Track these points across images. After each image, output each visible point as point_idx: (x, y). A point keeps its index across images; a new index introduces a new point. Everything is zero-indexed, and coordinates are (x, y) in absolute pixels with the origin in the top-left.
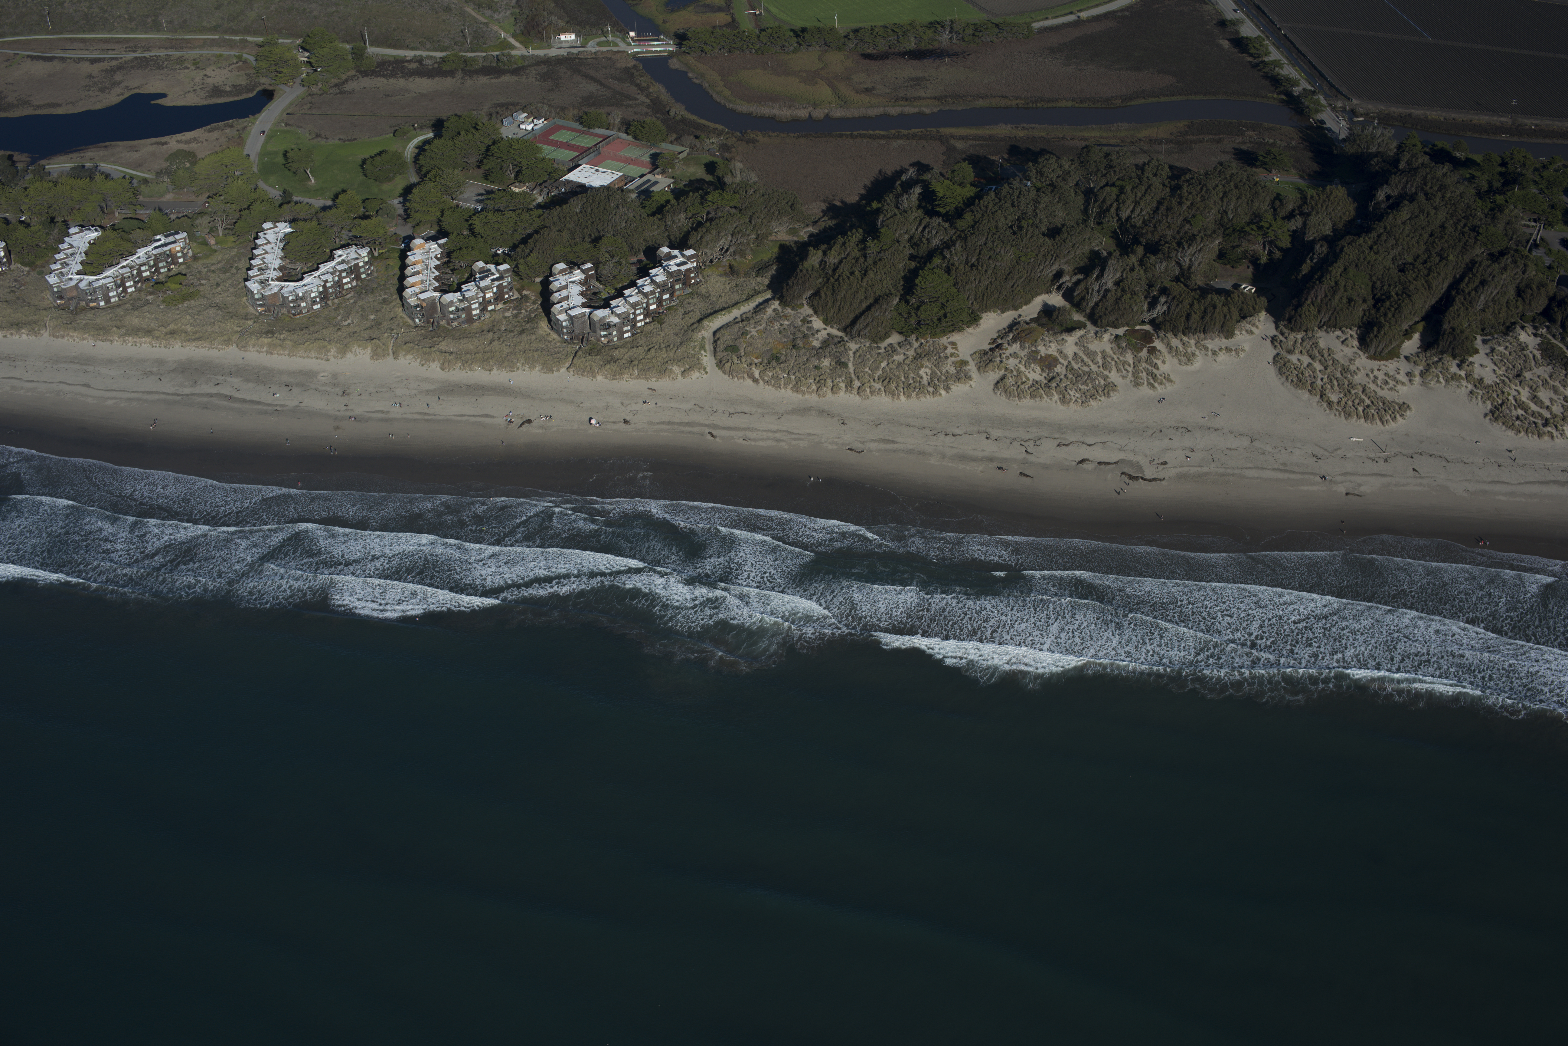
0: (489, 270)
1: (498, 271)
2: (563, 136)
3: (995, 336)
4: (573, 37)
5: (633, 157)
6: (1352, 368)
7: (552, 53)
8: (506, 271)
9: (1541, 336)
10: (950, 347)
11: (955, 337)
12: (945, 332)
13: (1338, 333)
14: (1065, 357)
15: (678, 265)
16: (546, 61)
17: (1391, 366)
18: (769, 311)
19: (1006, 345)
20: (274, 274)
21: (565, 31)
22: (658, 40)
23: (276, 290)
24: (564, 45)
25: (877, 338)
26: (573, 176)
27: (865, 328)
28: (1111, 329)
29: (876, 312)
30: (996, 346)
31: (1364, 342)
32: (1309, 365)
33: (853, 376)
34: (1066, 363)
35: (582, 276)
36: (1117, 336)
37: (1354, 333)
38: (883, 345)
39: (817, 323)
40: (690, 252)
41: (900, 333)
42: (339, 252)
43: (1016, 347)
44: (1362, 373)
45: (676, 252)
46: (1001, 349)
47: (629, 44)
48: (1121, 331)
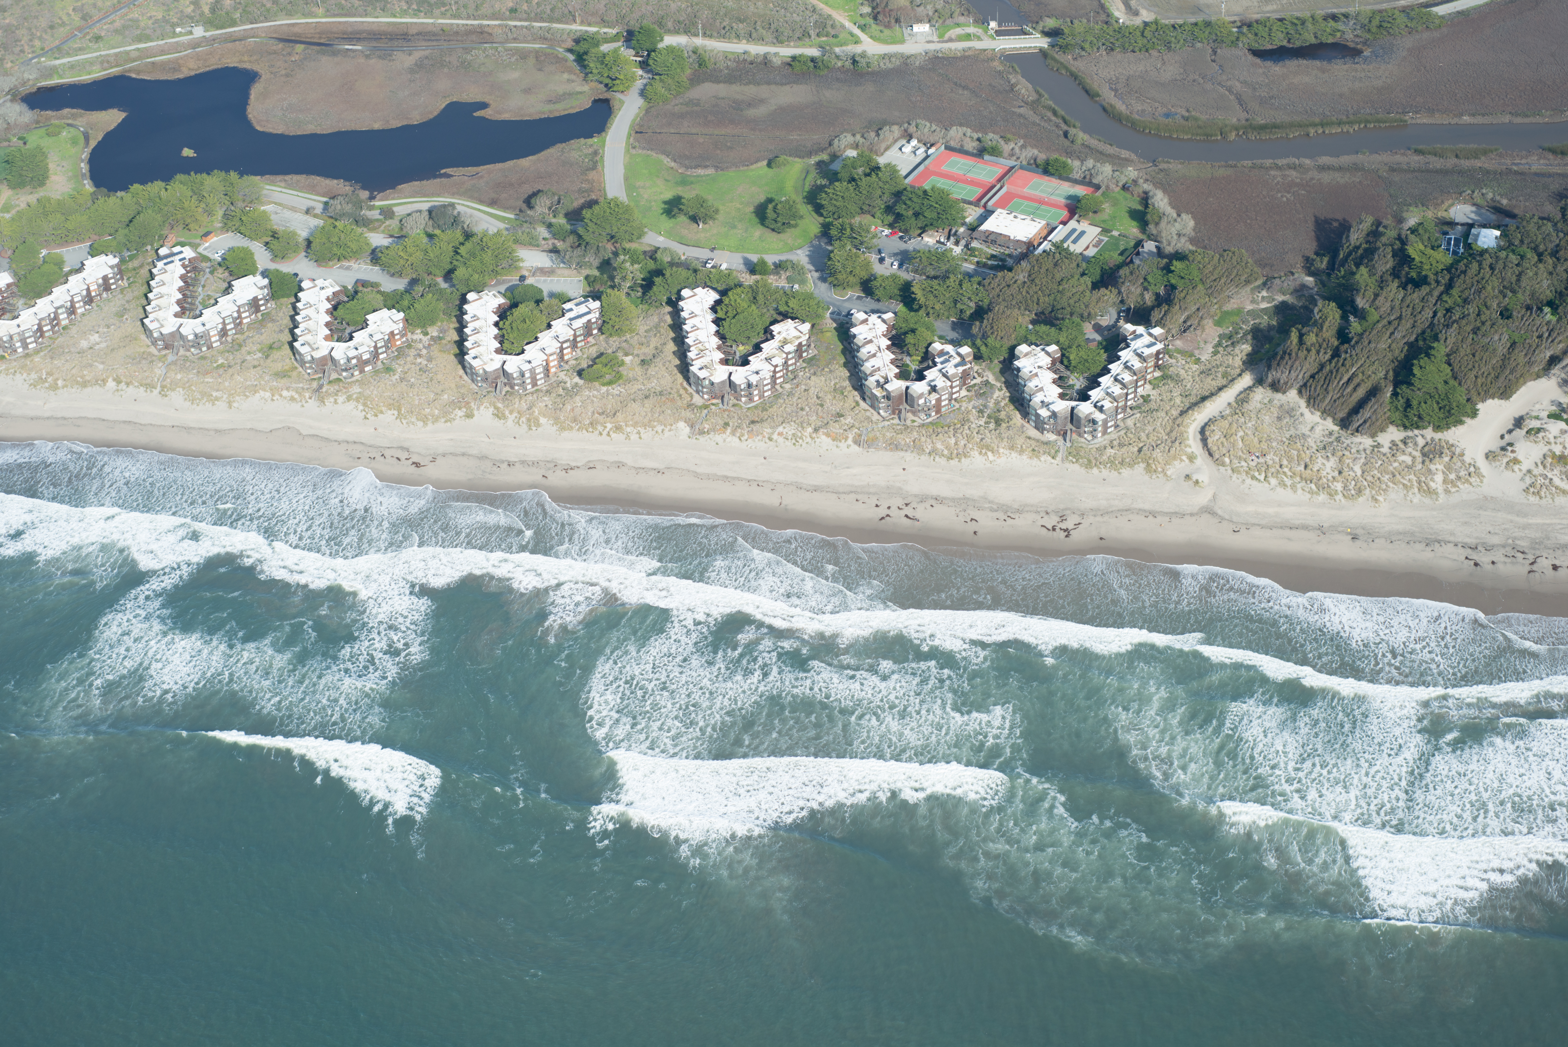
0: (948, 353)
1: (959, 354)
2: (956, 166)
3: (1503, 431)
4: (927, 28)
5: (1045, 197)
7: (910, 49)
8: (968, 354)
10: (1456, 443)
11: (1458, 430)
12: (1448, 426)
15: (1148, 346)
18: (1257, 401)
19: (1517, 444)
20: (716, 356)
21: (916, 20)
23: (726, 377)
24: (920, 39)
25: (1376, 433)
26: (992, 224)
27: (1363, 422)
29: (1374, 406)
30: (1506, 444)
35: (1049, 360)
38: (1385, 440)
39: (1309, 415)
40: (1157, 331)
41: (1402, 427)
42: (775, 328)
43: (1528, 447)
45: (1140, 329)
46: (1513, 448)
47: (994, 39)
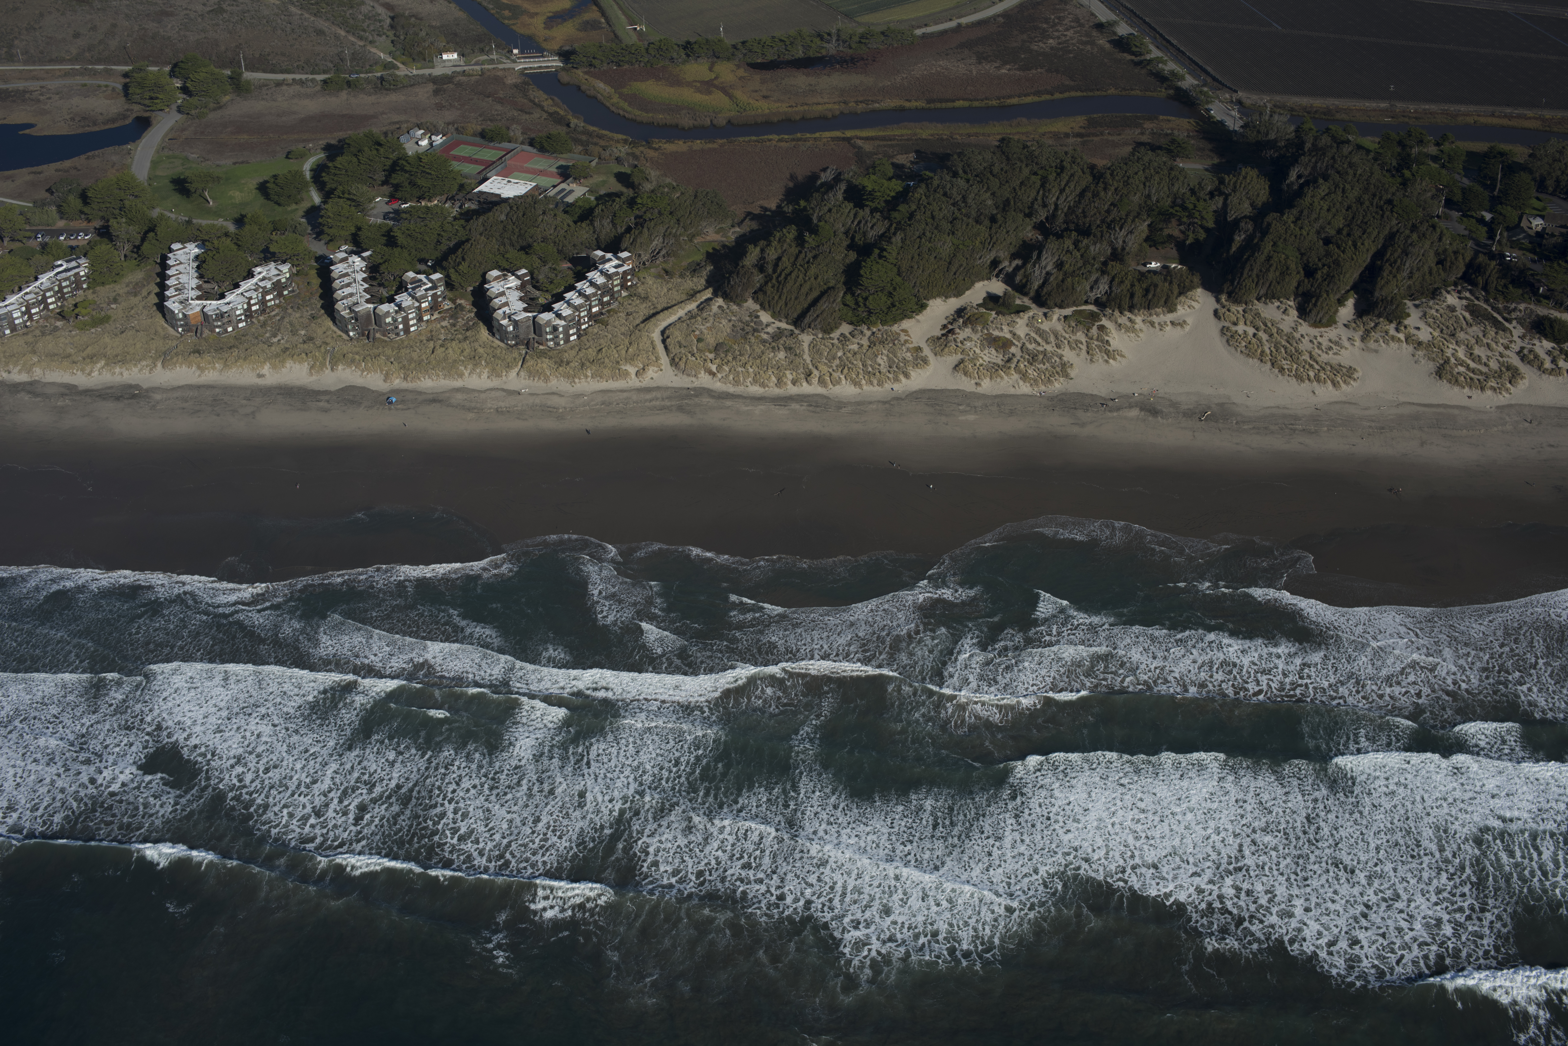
0: (421, 280)
1: (431, 281)
2: (464, 151)
3: (945, 322)
4: (455, 56)
5: (542, 168)
6: (1297, 335)
7: (437, 71)
8: (439, 280)
9: (1466, 298)
10: (902, 334)
11: (906, 324)
12: (895, 320)
13: (1277, 304)
14: (1019, 338)
15: (616, 267)
16: (434, 80)
17: (1331, 333)
18: (715, 309)
19: (958, 331)
20: (194, 294)
21: (447, 50)
22: (543, 56)
23: (198, 309)
24: (447, 64)
25: (828, 330)
26: (484, 187)
27: (815, 320)
28: (1056, 310)
29: (823, 305)
30: (948, 331)
31: (1303, 312)
32: (1254, 335)
33: (810, 366)
34: (1020, 345)
35: (519, 282)
36: (1066, 317)
37: (1291, 303)
38: (836, 334)
39: (765, 317)
40: (624, 255)
41: (851, 323)
42: (259, 269)
43: (967, 332)
44: (1306, 341)
45: (609, 255)
46: (954, 333)
47: (514, 62)
48: (1068, 311)
